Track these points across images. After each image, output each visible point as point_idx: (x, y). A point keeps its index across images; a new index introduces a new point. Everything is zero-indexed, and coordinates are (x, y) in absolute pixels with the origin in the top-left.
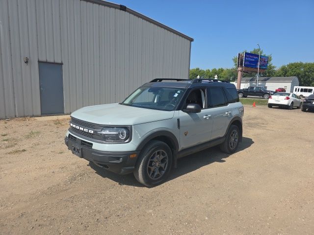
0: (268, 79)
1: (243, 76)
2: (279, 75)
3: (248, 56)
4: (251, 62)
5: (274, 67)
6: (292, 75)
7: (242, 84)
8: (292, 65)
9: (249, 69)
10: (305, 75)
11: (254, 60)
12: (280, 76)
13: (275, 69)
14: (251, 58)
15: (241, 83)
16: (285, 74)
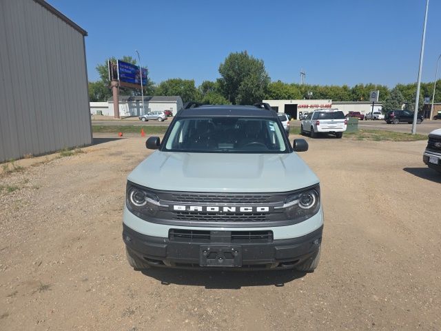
0: (150, 99)
1: (120, 93)
2: (159, 93)
3: (122, 66)
4: (127, 74)
5: (152, 83)
6: (173, 94)
7: (120, 106)
8: (172, 81)
9: (126, 84)
10: (186, 94)
11: (130, 72)
12: (161, 95)
13: (155, 86)
14: (127, 69)
15: (119, 103)
16: (166, 93)
